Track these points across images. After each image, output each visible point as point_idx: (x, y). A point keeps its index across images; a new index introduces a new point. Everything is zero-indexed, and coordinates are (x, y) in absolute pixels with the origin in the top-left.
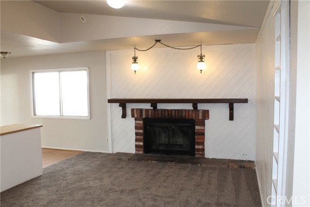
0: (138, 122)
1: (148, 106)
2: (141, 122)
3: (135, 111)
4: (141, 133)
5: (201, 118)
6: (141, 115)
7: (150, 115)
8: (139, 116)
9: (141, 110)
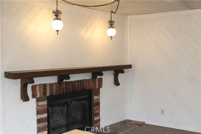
0: (41, 103)
1: (53, 80)
2: (45, 103)
3: (38, 89)
4: (45, 118)
5: (97, 87)
6: (45, 93)
7: (55, 91)
8: (42, 95)
9: (45, 86)
